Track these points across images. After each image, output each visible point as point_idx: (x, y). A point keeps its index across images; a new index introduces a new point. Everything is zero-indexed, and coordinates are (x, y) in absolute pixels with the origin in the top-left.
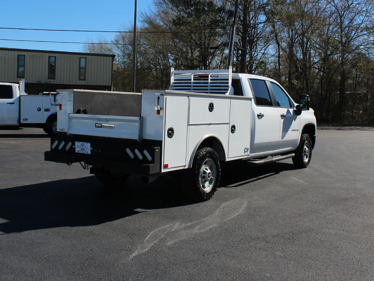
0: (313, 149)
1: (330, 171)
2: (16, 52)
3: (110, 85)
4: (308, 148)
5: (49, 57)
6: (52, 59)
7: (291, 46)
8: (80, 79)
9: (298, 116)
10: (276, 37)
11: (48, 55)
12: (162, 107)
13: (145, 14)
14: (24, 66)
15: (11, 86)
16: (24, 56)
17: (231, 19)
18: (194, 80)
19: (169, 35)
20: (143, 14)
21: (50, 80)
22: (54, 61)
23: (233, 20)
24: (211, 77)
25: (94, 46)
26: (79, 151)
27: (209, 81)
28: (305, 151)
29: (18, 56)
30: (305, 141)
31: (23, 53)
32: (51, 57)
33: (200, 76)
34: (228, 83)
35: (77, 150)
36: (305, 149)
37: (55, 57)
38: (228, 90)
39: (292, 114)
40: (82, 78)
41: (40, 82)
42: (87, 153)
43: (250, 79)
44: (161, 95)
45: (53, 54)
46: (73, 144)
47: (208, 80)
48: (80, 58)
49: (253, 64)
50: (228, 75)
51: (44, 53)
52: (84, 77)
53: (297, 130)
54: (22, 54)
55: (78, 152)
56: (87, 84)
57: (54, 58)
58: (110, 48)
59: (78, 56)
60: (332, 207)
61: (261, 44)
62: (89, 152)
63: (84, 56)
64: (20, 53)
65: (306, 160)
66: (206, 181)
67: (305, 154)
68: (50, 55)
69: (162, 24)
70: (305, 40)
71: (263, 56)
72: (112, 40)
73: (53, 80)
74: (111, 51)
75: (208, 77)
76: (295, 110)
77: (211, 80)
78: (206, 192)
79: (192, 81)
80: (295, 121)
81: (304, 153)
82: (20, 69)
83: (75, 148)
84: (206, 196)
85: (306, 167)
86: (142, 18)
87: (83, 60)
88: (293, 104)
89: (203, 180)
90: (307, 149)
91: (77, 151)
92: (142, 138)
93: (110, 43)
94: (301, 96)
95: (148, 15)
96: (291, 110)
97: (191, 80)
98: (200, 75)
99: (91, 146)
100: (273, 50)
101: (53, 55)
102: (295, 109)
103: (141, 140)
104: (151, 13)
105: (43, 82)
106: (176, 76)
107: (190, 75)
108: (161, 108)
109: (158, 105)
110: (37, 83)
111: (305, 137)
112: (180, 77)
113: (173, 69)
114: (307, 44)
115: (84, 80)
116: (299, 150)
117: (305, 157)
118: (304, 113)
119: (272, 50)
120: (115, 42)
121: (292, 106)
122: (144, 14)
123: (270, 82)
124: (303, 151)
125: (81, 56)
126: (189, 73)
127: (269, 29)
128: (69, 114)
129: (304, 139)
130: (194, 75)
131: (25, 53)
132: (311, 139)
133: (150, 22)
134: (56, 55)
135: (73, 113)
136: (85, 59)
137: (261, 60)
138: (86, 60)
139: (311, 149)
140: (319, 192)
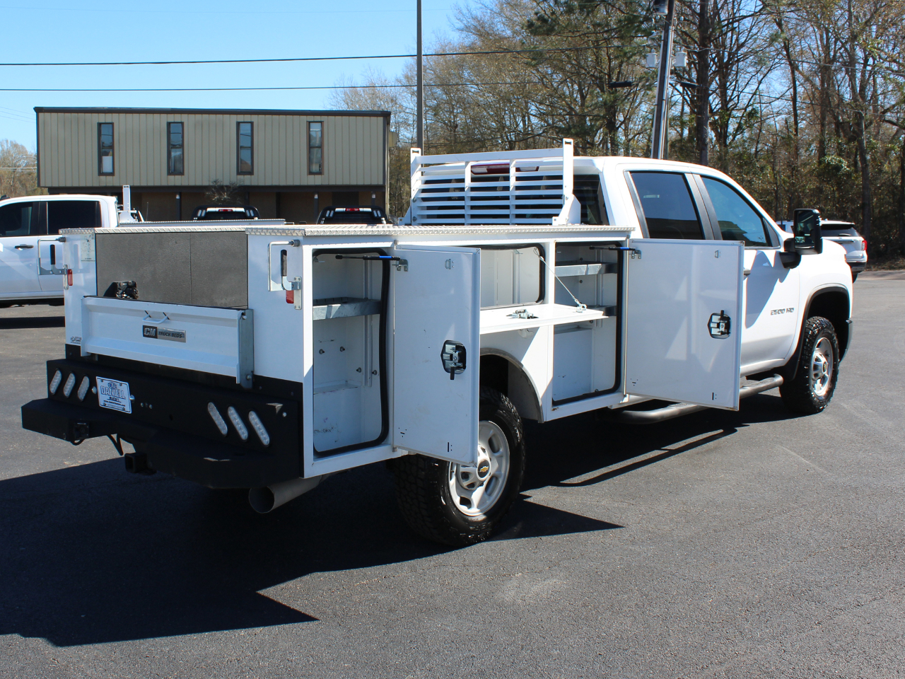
0: (841, 357)
1: (890, 424)
2: (164, 116)
3: (381, 183)
4: (826, 355)
5: (238, 124)
6: (245, 129)
7: (825, 70)
8: (310, 173)
9: (792, 271)
10: (786, 48)
11: (235, 118)
12: (297, 280)
13: (467, 12)
14: (182, 146)
15: (98, 202)
16: (182, 123)
17: (662, 9)
18: (473, 180)
19: (525, 58)
20: (461, 12)
21: (241, 177)
22: (250, 132)
23: (666, 12)
24: (518, 170)
25: (356, 93)
26: (106, 403)
27: (513, 182)
28: (816, 367)
29: (169, 124)
30: (814, 337)
31: (178, 118)
32: (241, 124)
33: (492, 169)
34: (560, 187)
35: (103, 400)
36: (817, 360)
37: (252, 123)
38: (560, 207)
39: (772, 264)
40: (315, 168)
41: (219, 184)
42: (124, 409)
43: (631, 172)
44: (291, 243)
45: (246, 116)
46: (93, 383)
47: (507, 179)
48: (310, 122)
49: (729, 119)
50: (562, 163)
51: (227, 116)
52: (320, 167)
53: (791, 310)
54: (176, 121)
55: (105, 405)
56: (325, 183)
57: (250, 124)
58: (391, 95)
59: (304, 118)
60: (863, 573)
61: (747, 69)
62: (128, 409)
63: (318, 118)
64: (171, 118)
65: (820, 390)
66: (472, 486)
67: (816, 375)
68: (241, 118)
69: (509, 33)
70: (860, 54)
71: (754, 98)
72: (398, 76)
73: (249, 176)
74: (396, 104)
75: (507, 171)
76: (781, 254)
77: (518, 179)
78: (473, 518)
79: (468, 183)
80: (781, 281)
81: (813, 373)
82: (173, 154)
83: (96, 395)
84: (473, 531)
85: (821, 411)
86: (462, 21)
87: (315, 128)
88: (777, 236)
89: (465, 484)
90: (823, 360)
91: (101, 403)
92: (253, 372)
93: (393, 84)
94: (797, 212)
95: (474, 13)
96: (770, 254)
97: (463, 181)
98: (491, 167)
99: (132, 392)
100: (781, 83)
101: (248, 118)
102: (782, 250)
103: (248, 380)
104: (481, 8)
105: (226, 183)
106: (426, 169)
107: (463, 166)
108: (294, 285)
109: (282, 275)
110: (211, 184)
111: (815, 328)
112: (438, 174)
113: (418, 152)
114: (865, 64)
115: (320, 173)
116: (797, 367)
117: (819, 381)
118: (807, 259)
119: (777, 82)
120: (404, 82)
121: (773, 242)
122: (465, 11)
123: (702, 176)
124: (809, 366)
125: (311, 118)
126: (459, 161)
127: (768, 30)
128: (85, 297)
129: (813, 333)
130: (472, 167)
131: (184, 118)
132: (836, 331)
133: (482, 31)
134: (254, 118)
135: (97, 296)
136: (320, 124)
137: (750, 109)
138: (322, 126)
139: (835, 360)
140: (835, 510)
